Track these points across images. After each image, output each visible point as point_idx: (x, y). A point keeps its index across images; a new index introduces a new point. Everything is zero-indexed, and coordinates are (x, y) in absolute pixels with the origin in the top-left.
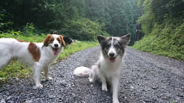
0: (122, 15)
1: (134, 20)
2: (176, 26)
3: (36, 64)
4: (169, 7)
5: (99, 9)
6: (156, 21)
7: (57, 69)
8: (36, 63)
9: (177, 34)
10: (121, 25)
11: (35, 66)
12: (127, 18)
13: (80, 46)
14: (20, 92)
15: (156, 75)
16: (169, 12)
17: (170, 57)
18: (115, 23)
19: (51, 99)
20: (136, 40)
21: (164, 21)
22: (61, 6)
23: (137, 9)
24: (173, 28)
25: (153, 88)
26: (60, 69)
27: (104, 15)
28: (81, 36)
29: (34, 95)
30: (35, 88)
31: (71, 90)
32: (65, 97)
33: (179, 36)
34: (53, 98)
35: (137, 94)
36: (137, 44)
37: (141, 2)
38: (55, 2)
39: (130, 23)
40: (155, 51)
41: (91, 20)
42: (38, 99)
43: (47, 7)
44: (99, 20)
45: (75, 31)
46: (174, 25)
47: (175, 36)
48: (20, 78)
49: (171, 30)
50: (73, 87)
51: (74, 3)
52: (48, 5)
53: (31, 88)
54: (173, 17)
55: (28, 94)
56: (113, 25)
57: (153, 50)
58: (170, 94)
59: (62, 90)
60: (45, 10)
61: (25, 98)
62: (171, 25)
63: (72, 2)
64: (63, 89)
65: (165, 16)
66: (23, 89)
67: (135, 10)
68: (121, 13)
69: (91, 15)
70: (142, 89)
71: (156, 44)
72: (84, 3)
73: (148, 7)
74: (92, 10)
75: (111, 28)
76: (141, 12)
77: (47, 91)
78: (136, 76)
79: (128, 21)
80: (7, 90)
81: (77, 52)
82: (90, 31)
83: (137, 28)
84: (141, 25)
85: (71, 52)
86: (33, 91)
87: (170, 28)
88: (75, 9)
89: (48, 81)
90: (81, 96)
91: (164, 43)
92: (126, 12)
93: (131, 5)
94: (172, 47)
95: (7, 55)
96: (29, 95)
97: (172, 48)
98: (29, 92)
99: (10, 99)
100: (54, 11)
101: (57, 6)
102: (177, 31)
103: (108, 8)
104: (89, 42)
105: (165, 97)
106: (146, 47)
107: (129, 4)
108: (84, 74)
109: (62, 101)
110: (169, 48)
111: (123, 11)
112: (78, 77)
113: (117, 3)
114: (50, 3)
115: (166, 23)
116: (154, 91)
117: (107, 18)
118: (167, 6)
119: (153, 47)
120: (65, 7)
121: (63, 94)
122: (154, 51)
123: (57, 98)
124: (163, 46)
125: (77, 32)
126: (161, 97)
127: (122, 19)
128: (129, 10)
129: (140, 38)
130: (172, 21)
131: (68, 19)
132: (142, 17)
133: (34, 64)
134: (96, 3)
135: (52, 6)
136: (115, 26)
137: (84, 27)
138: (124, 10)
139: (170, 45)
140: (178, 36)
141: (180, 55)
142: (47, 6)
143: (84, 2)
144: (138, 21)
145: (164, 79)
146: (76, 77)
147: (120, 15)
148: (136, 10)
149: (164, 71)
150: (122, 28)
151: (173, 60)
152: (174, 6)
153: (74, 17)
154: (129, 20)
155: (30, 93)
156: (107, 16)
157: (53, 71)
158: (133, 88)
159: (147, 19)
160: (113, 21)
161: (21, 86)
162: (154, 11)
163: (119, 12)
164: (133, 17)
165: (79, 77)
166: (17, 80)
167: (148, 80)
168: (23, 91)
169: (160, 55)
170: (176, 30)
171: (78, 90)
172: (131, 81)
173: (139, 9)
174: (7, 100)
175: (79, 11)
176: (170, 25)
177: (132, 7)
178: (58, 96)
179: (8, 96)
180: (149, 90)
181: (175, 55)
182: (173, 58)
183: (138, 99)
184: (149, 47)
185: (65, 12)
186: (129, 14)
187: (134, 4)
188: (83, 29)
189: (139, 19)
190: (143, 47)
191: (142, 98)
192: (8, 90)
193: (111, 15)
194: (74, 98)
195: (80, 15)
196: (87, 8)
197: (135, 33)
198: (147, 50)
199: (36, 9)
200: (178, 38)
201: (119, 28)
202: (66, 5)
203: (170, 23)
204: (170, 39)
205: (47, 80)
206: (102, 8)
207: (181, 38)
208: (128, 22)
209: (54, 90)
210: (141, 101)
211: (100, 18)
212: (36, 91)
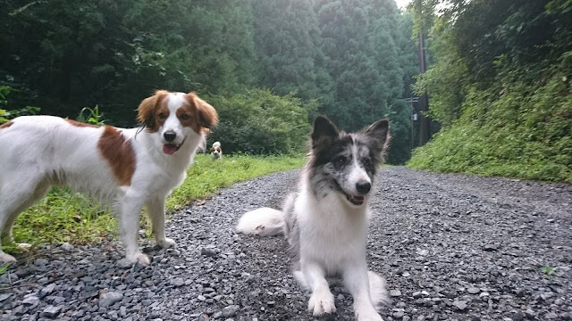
0: (368, 72)
1: (407, 87)
2: (534, 87)
3: (123, 193)
4: (508, 36)
5: (296, 61)
6: (472, 81)
7: (185, 223)
8: (123, 188)
9: (539, 109)
10: (367, 102)
11: (120, 198)
12: (384, 80)
13: (246, 167)
14: (79, 275)
15: (489, 221)
16: (510, 49)
17: (524, 178)
18: (346, 100)
19: (180, 287)
20: (417, 145)
21: (496, 78)
22: (182, 56)
23: (411, 53)
24: (525, 95)
25: (486, 250)
26: (192, 222)
27: (314, 76)
28: (247, 142)
29: (123, 281)
30: (123, 263)
31: (237, 266)
32: (220, 280)
33: (545, 116)
34: (184, 285)
35: (439, 266)
36: (421, 155)
37: (422, 29)
38: (166, 45)
39: (393, 97)
40: (479, 166)
41: (276, 95)
42: (137, 290)
43: (140, 60)
44: (300, 91)
45: (227, 127)
46: (528, 85)
47: (534, 116)
48: (76, 245)
49: (519, 100)
50: (241, 258)
51: (222, 44)
52: (144, 55)
53: (113, 265)
54: (522, 64)
55: (105, 279)
56: (340, 107)
57: (472, 164)
58: (541, 260)
59: (209, 266)
60: (134, 69)
61: (98, 288)
62: (519, 85)
63: (215, 42)
64: (212, 264)
65: (498, 63)
66: (89, 269)
67: (405, 57)
68: (364, 68)
69: (273, 80)
70: (453, 254)
71: (478, 145)
72: (251, 46)
73: (444, 42)
74: (276, 64)
75: (338, 115)
76: (424, 57)
77: (162, 270)
78: (431, 226)
79: (386, 92)
80: (40, 273)
81: (239, 181)
82: (273, 125)
83: (416, 110)
84: (426, 98)
85: (221, 181)
86: (120, 272)
87: (515, 96)
88: (226, 63)
89: (161, 248)
90: (269, 278)
91: (501, 139)
92: (379, 64)
93: (391, 41)
94: (527, 148)
95: (33, 163)
96: (108, 281)
97: (530, 151)
98: (107, 275)
99: (53, 292)
100: (163, 71)
101: (171, 55)
102: (538, 101)
103: (323, 54)
104: (272, 157)
105: (524, 268)
106: (448, 158)
107: (385, 40)
108: (269, 226)
109: (212, 290)
110: (520, 153)
111: (370, 62)
112: (252, 236)
113: (351, 40)
114: (151, 49)
115: (501, 83)
116: (490, 256)
117: (321, 85)
118: (501, 30)
119: (472, 154)
120: (195, 57)
121: (214, 275)
122: (475, 168)
123: (197, 285)
124: (501, 149)
125: (234, 130)
126: (512, 267)
127: (369, 86)
128: (387, 58)
129: (428, 137)
130: (519, 74)
131: (207, 93)
132: (429, 72)
133: (117, 192)
134: (286, 42)
135: (155, 58)
136: (347, 108)
137: (256, 113)
138: (373, 57)
139: (521, 143)
140: (541, 115)
141: (554, 168)
142: (140, 57)
143: (253, 42)
144: (419, 87)
145: (515, 229)
146: (248, 237)
147: (363, 74)
148: (408, 56)
149: (513, 211)
150: (369, 111)
151: (536, 184)
152: (522, 30)
153: (224, 87)
154: (391, 87)
155: (112, 276)
156: (323, 79)
157: (174, 227)
158: (424, 252)
159: (443, 79)
160: (342, 94)
161: (82, 262)
162: (464, 50)
163: (356, 64)
164: (400, 78)
165: (257, 235)
166: (67, 248)
167: (468, 232)
168: (89, 274)
169: (495, 175)
170: (535, 97)
171: (258, 264)
172: (415, 239)
173: (417, 52)
174: (43, 295)
175: (238, 68)
176: (517, 87)
177: (396, 49)
178: (198, 280)
179: (45, 285)
180: (474, 255)
181: (540, 168)
182: (536, 179)
183: (444, 277)
184: (457, 157)
185: (195, 72)
186: (388, 69)
187: (402, 38)
188: (254, 119)
189: (422, 79)
190: (441, 159)
191: (456, 274)
192: (44, 272)
193: (334, 75)
194: (250, 283)
195: (240, 82)
196: (260, 58)
197: (410, 124)
198: (453, 166)
199: (106, 67)
200: (544, 121)
201: (361, 114)
202: (197, 54)
203: (514, 81)
204: (520, 127)
205: (158, 246)
206: (306, 56)
207: (553, 119)
208: (388, 94)
209: (184, 267)
210: (456, 280)
211: (301, 86)
212: (129, 272)
